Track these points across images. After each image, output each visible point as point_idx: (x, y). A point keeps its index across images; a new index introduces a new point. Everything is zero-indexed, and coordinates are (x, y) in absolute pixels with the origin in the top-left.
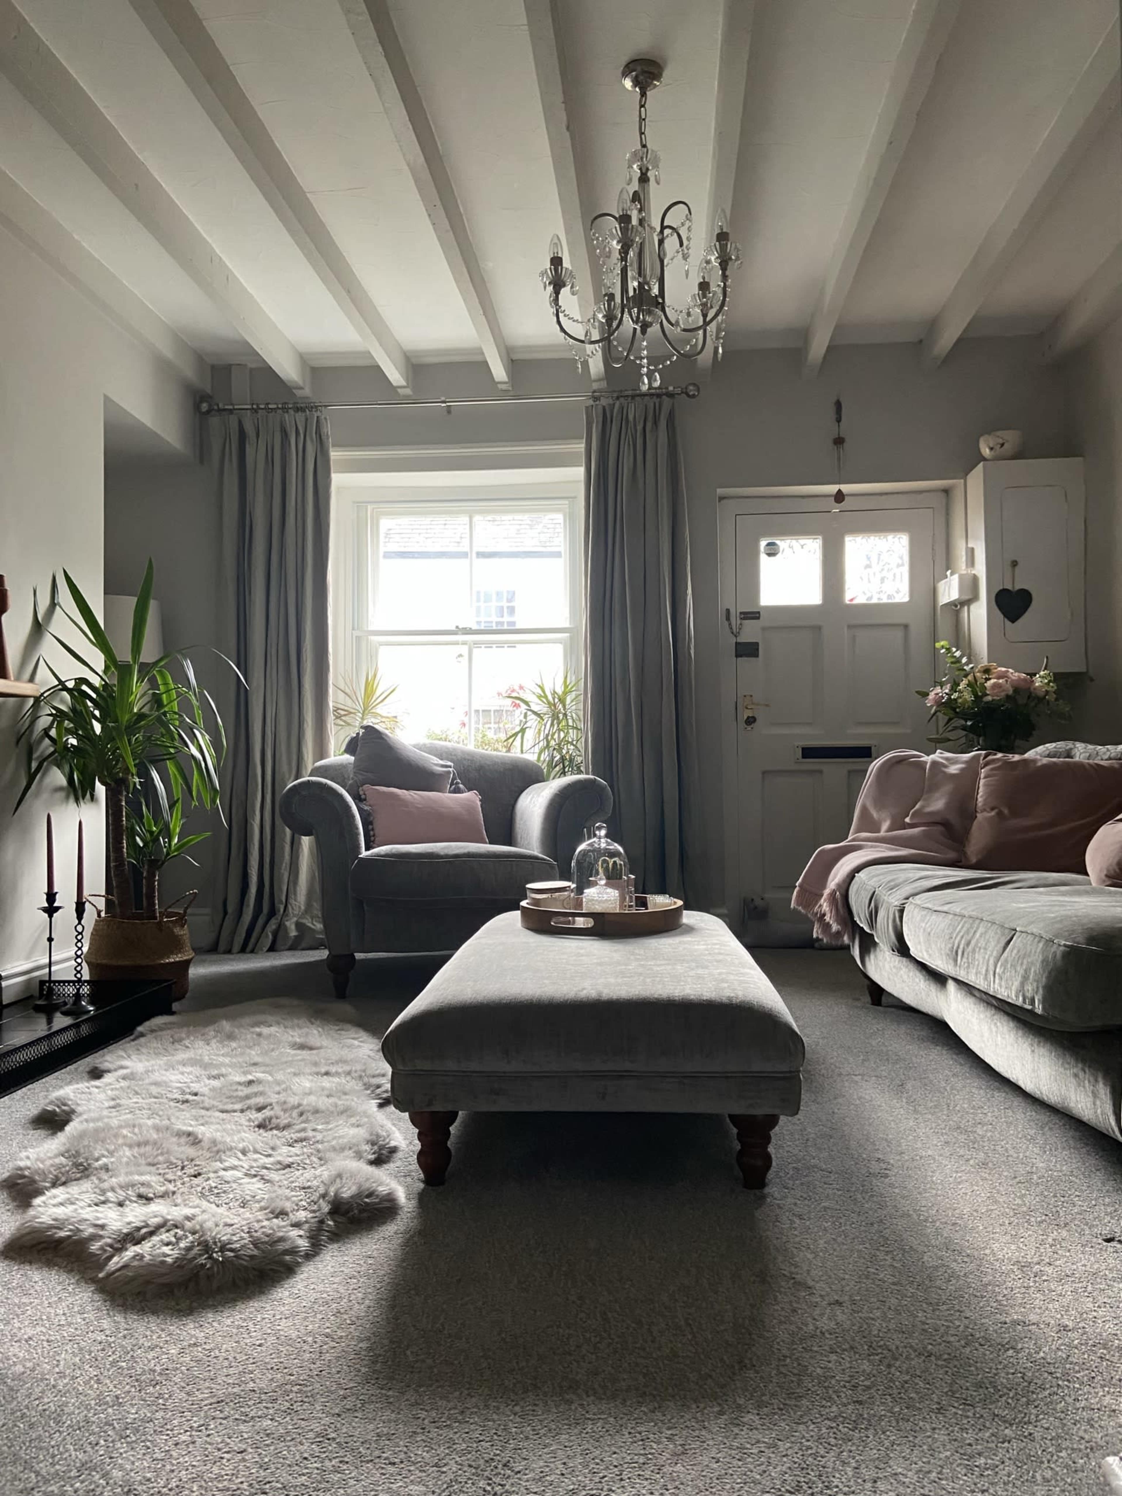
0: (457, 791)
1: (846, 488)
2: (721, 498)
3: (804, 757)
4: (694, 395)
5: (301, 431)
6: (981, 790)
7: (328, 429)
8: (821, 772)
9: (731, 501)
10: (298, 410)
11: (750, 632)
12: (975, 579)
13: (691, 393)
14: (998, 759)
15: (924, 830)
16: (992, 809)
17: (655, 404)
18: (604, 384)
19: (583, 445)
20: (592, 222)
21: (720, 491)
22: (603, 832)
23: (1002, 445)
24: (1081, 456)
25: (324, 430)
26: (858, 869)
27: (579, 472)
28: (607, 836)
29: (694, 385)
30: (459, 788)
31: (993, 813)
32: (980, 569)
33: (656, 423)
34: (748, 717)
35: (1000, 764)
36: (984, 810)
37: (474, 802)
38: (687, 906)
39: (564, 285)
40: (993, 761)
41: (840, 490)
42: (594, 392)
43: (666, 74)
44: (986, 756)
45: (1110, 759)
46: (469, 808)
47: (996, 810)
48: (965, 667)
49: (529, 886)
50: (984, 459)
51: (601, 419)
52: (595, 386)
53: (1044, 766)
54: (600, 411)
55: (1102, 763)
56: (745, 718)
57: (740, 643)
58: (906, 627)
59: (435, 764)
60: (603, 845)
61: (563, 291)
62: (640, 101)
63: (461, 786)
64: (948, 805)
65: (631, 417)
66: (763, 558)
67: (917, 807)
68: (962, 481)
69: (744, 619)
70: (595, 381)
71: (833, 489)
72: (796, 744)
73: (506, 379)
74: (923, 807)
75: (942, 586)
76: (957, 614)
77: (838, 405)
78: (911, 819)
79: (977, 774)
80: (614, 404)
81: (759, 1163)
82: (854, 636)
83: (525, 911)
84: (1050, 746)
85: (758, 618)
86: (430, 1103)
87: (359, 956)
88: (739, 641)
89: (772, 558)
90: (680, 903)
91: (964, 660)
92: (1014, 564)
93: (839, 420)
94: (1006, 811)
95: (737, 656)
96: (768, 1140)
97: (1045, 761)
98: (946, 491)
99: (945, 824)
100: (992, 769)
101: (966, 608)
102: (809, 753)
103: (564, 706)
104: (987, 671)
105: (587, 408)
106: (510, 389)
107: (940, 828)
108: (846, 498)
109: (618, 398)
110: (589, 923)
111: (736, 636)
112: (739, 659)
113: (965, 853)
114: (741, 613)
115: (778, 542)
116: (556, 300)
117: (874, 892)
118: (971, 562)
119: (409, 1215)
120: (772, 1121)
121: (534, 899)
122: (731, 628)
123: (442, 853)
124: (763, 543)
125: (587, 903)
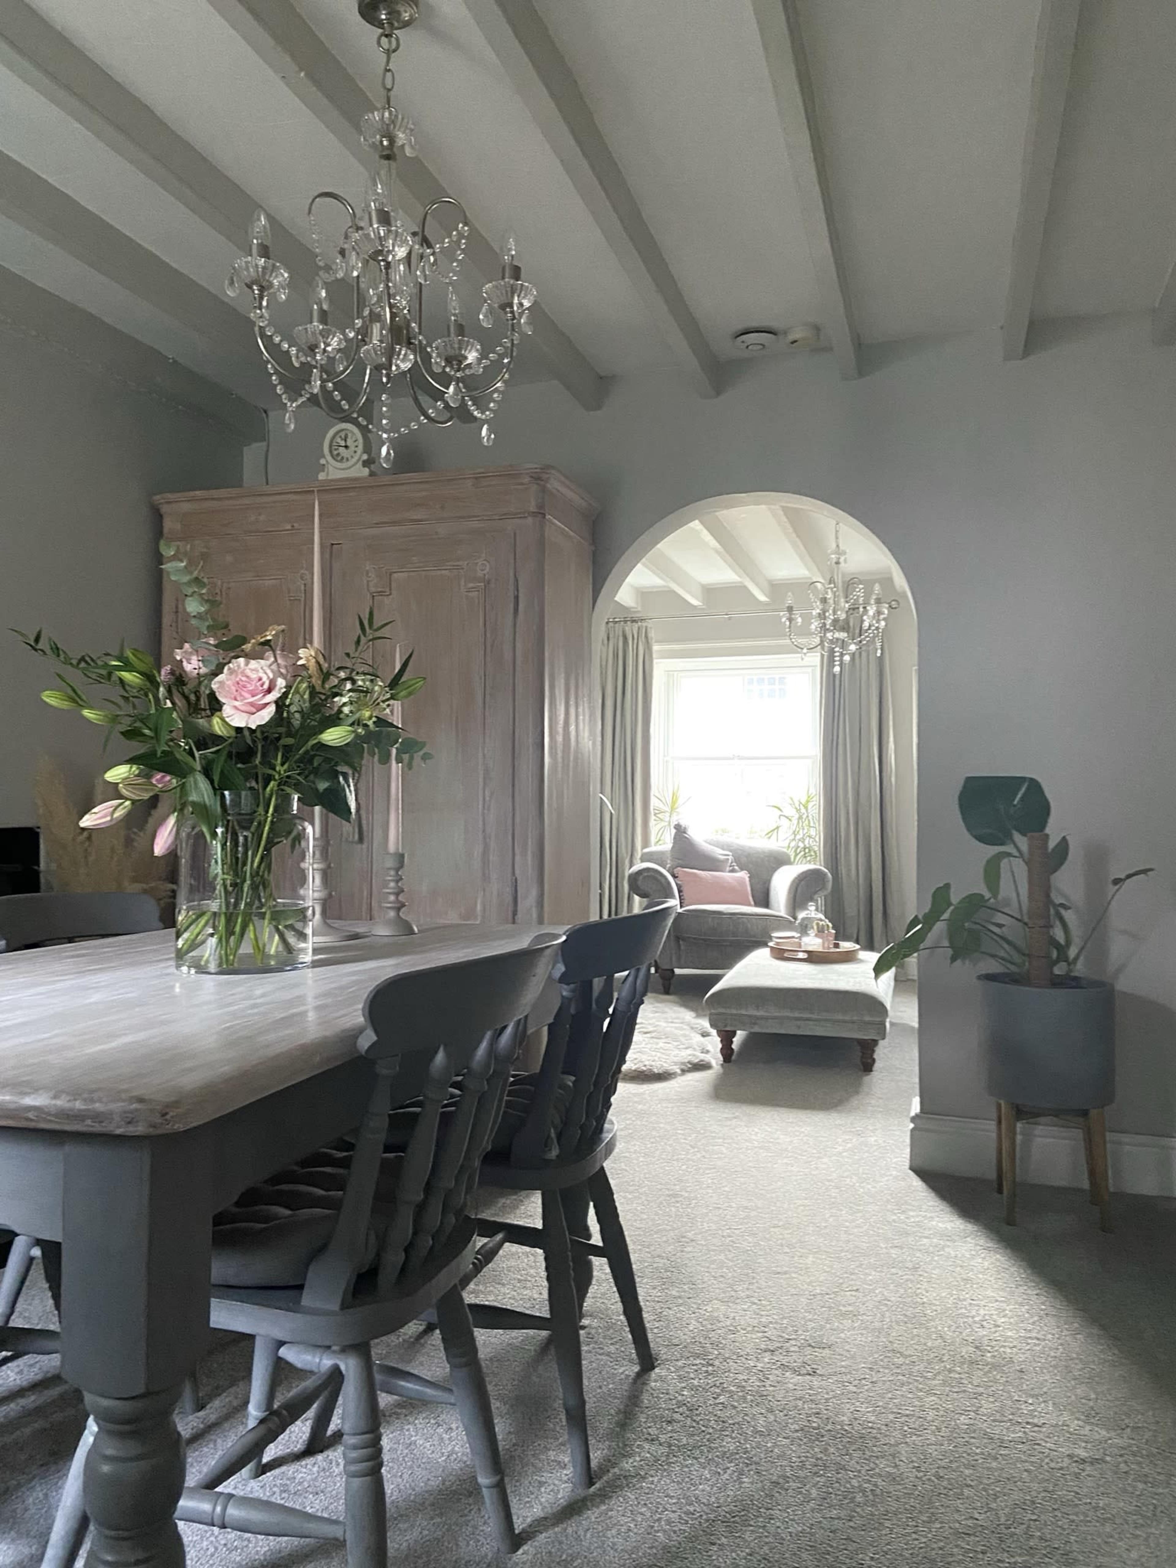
0: (733, 871)
5: (636, 636)
7: (652, 634)
10: (633, 621)
25: (650, 635)
28: (815, 909)
30: (735, 869)
37: (744, 878)
38: (861, 949)
46: (741, 882)
49: (775, 934)
59: (719, 853)
81: (869, 1061)
83: (771, 947)
87: (678, 971)
90: (858, 947)
96: (873, 1051)
103: (806, 811)
106: (767, 606)
110: (805, 956)
119: (717, 1067)
120: (875, 1042)
121: (776, 941)
125: (804, 945)
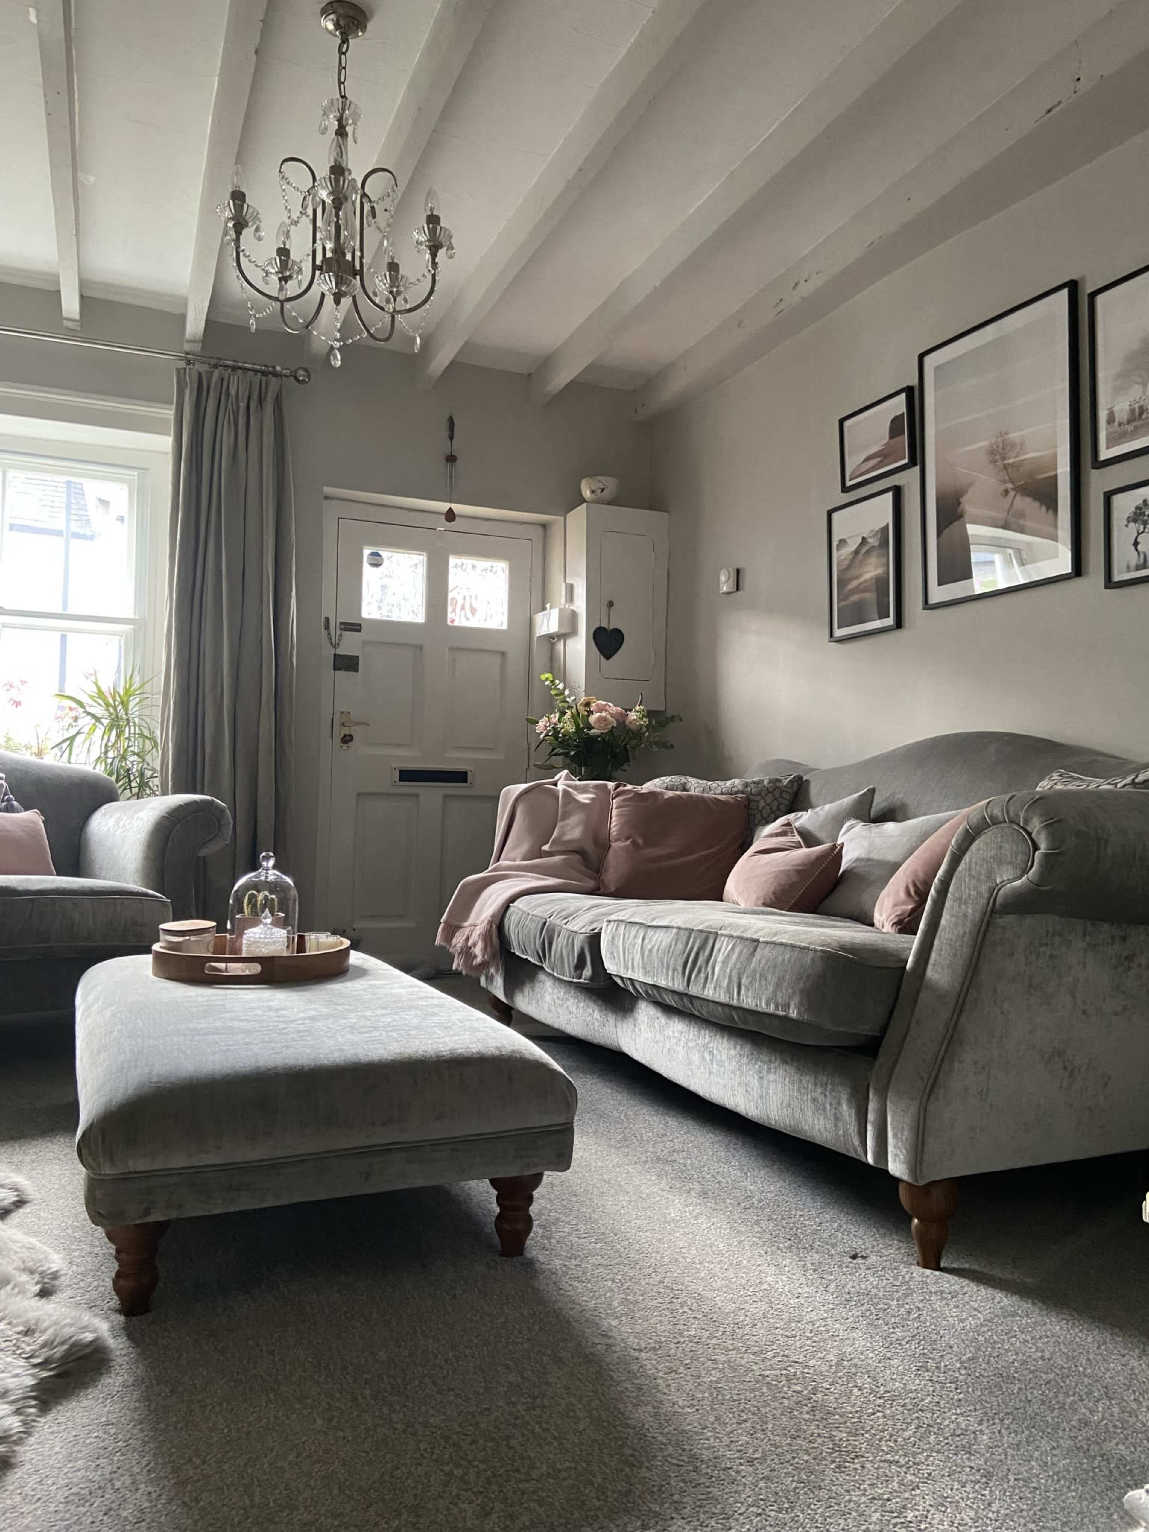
0: (13, 809)
1: (457, 508)
2: (326, 498)
3: (401, 780)
4: (303, 381)
6: (614, 819)
8: (417, 796)
9: (334, 501)
11: (350, 645)
12: (574, 615)
13: (301, 378)
14: (630, 791)
15: (564, 859)
16: (627, 839)
17: (261, 381)
18: (197, 348)
19: (172, 412)
20: (282, 164)
21: (327, 490)
22: (271, 862)
23: (603, 490)
24: (668, 512)
26: (513, 899)
27: (166, 442)
28: (275, 867)
29: (306, 370)
30: (12, 806)
31: (628, 843)
32: (580, 605)
33: (261, 401)
34: (345, 736)
35: (631, 795)
36: (616, 841)
37: (34, 823)
38: (355, 947)
39: (247, 226)
40: (624, 792)
41: (450, 509)
42: (187, 353)
43: (370, 26)
44: (617, 787)
45: (722, 793)
46: (32, 831)
47: (631, 840)
48: (568, 700)
49: (163, 926)
50: (585, 501)
51: (196, 386)
52: (187, 347)
53: (671, 799)
54: (195, 378)
55: (719, 797)
56: (342, 736)
57: (339, 656)
58: (503, 654)
60: (271, 878)
61: (245, 232)
62: (340, 47)
63: (15, 803)
64: (584, 833)
65: (233, 392)
66: (366, 568)
67: (555, 834)
68: (562, 518)
69: (346, 630)
70: (188, 341)
71: (444, 506)
72: (394, 766)
73: (77, 316)
74: (562, 834)
75: (539, 617)
76: (552, 647)
77: (451, 422)
78: (550, 847)
79: (609, 804)
80: (212, 373)
82: (454, 660)
83: (158, 956)
84: (667, 779)
85: (359, 631)
86: (147, 1212)
88: (339, 652)
89: (375, 569)
90: (347, 943)
91: (567, 692)
92: (611, 604)
93: (451, 438)
94: (640, 841)
95: (335, 669)
97: (670, 794)
98: (544, 526)
99: (581, 852)
100: (624, 800)
101: (562, 642)
102: (407, 775)
103: (126, 711)
104: (588, 704)
105: (178, 370)
106: (79, 329)
107: (578, 857)
108: (457, 518)
109: (216, 366)
110: (252, 969)
111: (335, 648)
112: (337, 672)
113: (603, 881)
114: (341, 623)
115: (381, 553)
116: (237, 241)
117: (545, 923)
118: (570, 597)
119: (126, 1358)
121: (167, 941)
122: (330, 639)
123: (21, 888)
124: (367, 552)
125: (249, 946)
